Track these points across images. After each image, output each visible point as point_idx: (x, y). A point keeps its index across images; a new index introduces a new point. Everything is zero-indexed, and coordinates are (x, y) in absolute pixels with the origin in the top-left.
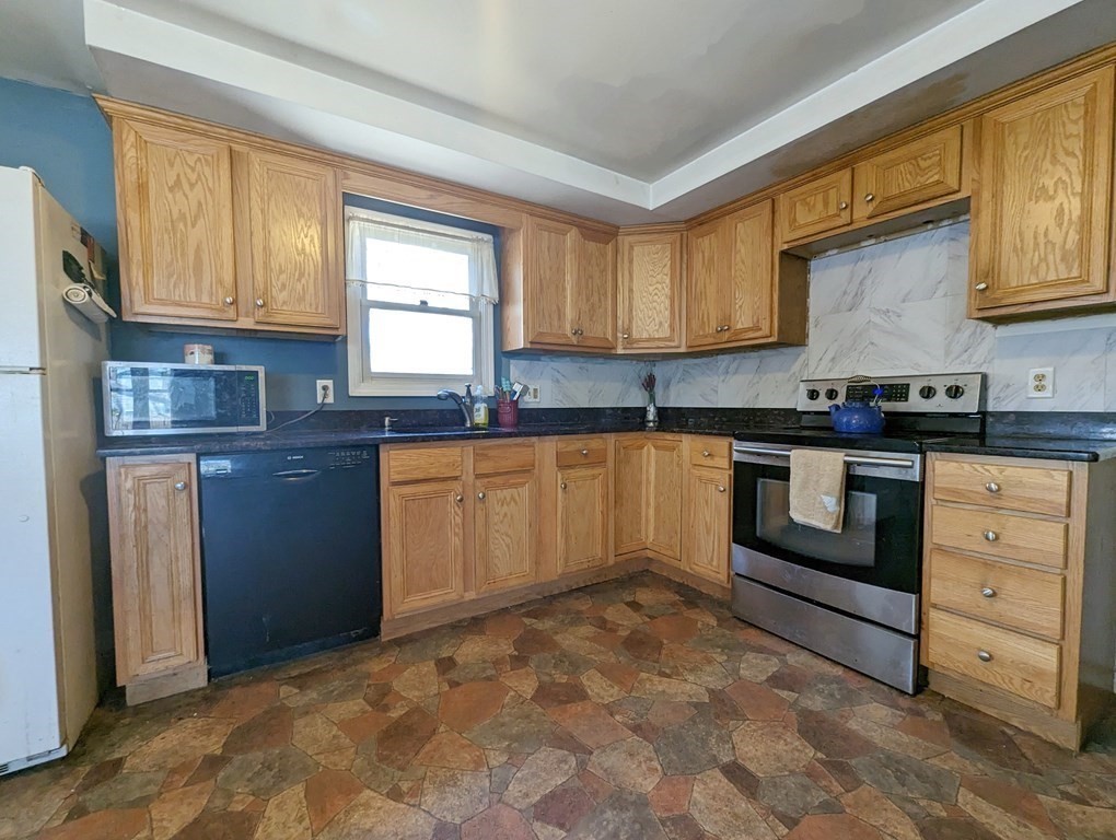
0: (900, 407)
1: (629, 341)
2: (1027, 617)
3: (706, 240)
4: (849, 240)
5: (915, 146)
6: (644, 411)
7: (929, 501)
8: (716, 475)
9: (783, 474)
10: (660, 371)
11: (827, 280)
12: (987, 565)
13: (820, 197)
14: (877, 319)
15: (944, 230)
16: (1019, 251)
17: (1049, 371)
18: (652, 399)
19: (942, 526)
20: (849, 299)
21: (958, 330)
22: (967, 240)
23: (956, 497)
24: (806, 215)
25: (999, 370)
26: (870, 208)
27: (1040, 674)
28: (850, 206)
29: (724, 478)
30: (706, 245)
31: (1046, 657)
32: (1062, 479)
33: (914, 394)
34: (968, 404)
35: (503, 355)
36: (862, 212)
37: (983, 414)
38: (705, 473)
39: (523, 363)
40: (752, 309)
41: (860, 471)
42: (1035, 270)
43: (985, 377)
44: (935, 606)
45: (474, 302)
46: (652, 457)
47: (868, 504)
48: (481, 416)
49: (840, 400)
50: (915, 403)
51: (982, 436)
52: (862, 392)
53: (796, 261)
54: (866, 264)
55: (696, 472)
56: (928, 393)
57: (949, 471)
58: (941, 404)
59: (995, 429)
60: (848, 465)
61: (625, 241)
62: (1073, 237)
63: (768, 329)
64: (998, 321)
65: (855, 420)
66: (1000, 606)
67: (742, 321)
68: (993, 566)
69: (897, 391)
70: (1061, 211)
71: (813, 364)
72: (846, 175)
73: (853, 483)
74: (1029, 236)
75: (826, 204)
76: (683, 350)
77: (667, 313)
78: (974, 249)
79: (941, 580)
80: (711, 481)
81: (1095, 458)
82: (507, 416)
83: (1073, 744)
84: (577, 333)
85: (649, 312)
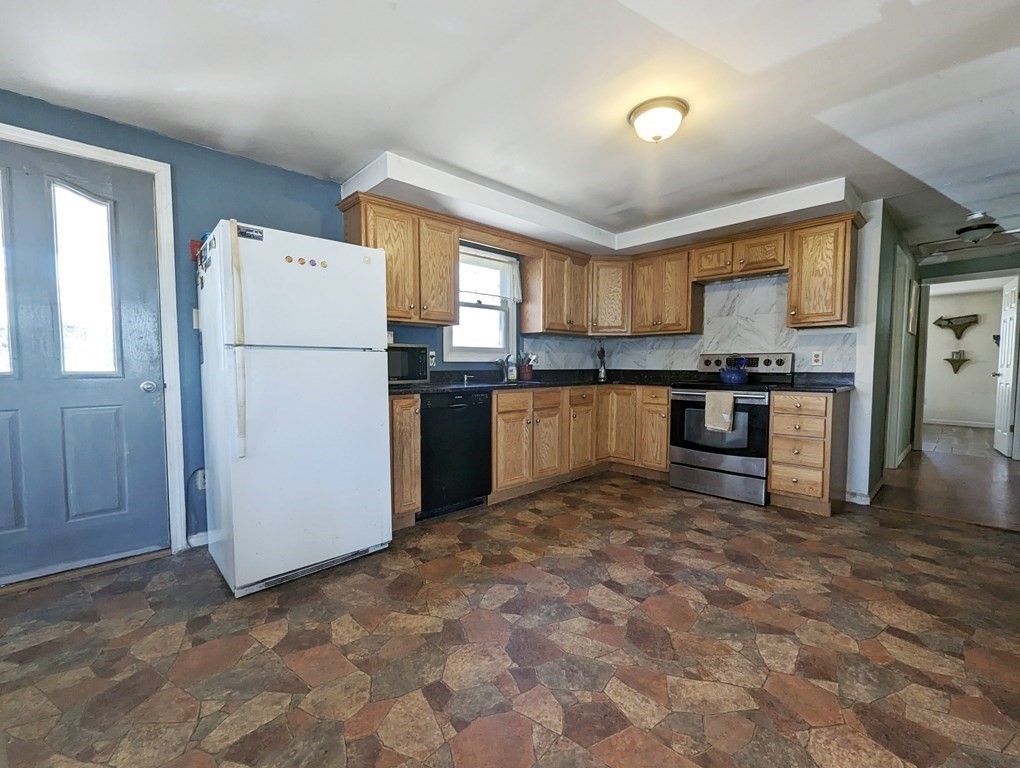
0: (754, 370)
1: (596, 328)
2: (810, 460)
3: (646, 268)
4: (728, 279)
5: (764, 239)
6: (597, 372)
7: (772, 414)
8: (659, 408)
9: (702, 405)
10: (608, 346)
11: (714, 298)
12: (796, 440)
13: (715, 255)
14: (741, 322)
15: (774, 279)
16: (808, 298)
17: (820, 353)
18: (603, 363)
19: (778, 425)
20: (726, 310)
21: (781, 331)
22: (786, 285)
23: (784, 411)
24: (707, 263)
25: (799, 352)
26: (742, 266)
27: (816, 484)
28: (731, 264)
29: (665, 410)
30: (645, 271)
31: (817, 476)
32: (824, 400)
33: (761, 363)
34: (786, 369)
35: (522, 335)
36: (737, 267)
37: (793, 373)
38: (652, 407)
39: (531, 340)
40: (674, 311)
41: (740, 401)
42: (814, 308)
43: (793, 355)
44: (774, 462)
45: (504, 301)
46: (615, 399)
47: (743, 417)
48: (513, 374)
49: (724, 365)
50: (761, 369)
51: (792, 384)
52: (735, 361)
53: (699, 287)
54: (736, 292)
55: (647, 407)
56: (767, 363)
57: (781, 399)
58: (774, 368)
59: (799, 381)
60: (735, 398)
61: (594, 264)
62: (829, 295)
63: (686, 324)
64: (798, 328)
65: (734, 377)
66: (800, 457)
67: (669, 319)
68: (798, 440)
69: (753, 362)
70: (824, 283)
71: (706, 345)
72: (729, 246)
73: (737, 408)
74: (812, 291)
75: (719, 261)
76: (628, 334)
77: (620, 311)
78: (790, 294)
79: (778, 450)
80: (656, 412)
81: (835, 391)
82: (527, 376)
83: (828, 515)
84: (570, 323)
85: (609, 310)
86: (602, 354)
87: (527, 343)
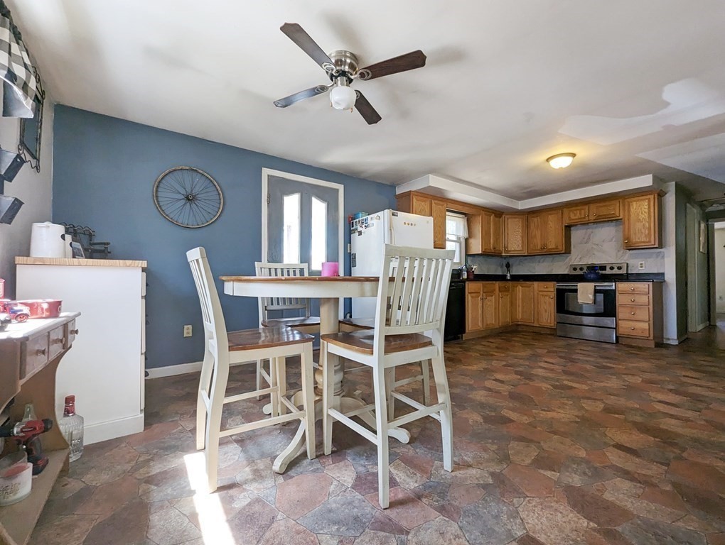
0: (604, 272)
1: (507, 251)
2: (640, 317)
3: (535, 219)
4: (585, 224)
5: (607, 203)
6: (506, 276)
7: (617, 294)
8: (549, 293)
9: (576, 291)
10: (511, 261)
11: (577, 235)
12: (633, 308)
13: (578, 212)
14: (594, 247)
15: (614, 223)
16: (635, 234)
17: (643, 262)
18: (508, 271)
19: (620, 299)
20: (585, 240)
21: (619, 251)
22: (621, 227)
23: (624, 293)
24: (574, 215)
25: (631, 262)
26: (594, 218)
27: (645, 329)
28: (588, 216)
29: (553, 294)
30: (535, 221)
31: (645, 326)
32: (647, 286)
33: (608, 269)
34: (623, 271)
35: (467, 255)
36: (592, 218)
37: (627, 274)
38: (545, 293)
39: (473, 258)
40: (554, 241)
41: (598, 288)
42: (639, 239)
43: (627, 264)
44: (620, 320)
45: (459, 238)
46: (520, 289)
47: (601, 297)
48: (465, 276)
49: (585, 270)
50: (608, 271)
51: (628, 279)
52: (592, 268)
53: (568, 228)
54: (589, 231)
55: (541, 293)
56: (612, 268)
57: (622, 286)
58: (616, 271)
59: (631, 278)
60: (595, 286)
61: (505, 217)
62: (647, 232)
63: (562, 248)
64: (630, 250)
65: (592, 276)
66: (635, 316)
67: (551, 245)
68: (634, 306)
69: (603, 268)
70: (644, 225)
71: (573, 258)
72: (587, 207)
73: (596, 291)
74: (637, 230)
75: (580, 214)
76: (526, 254)
77: (521, 242)
78: (624, 231)
79: (622, 313)
80: (546, 296)
81: (653, 281)
82: (472, 277)
83: (653, 346)
84: (494, 248)
85: (514, 241)
86: (508, 266)
87: (470, 259)
